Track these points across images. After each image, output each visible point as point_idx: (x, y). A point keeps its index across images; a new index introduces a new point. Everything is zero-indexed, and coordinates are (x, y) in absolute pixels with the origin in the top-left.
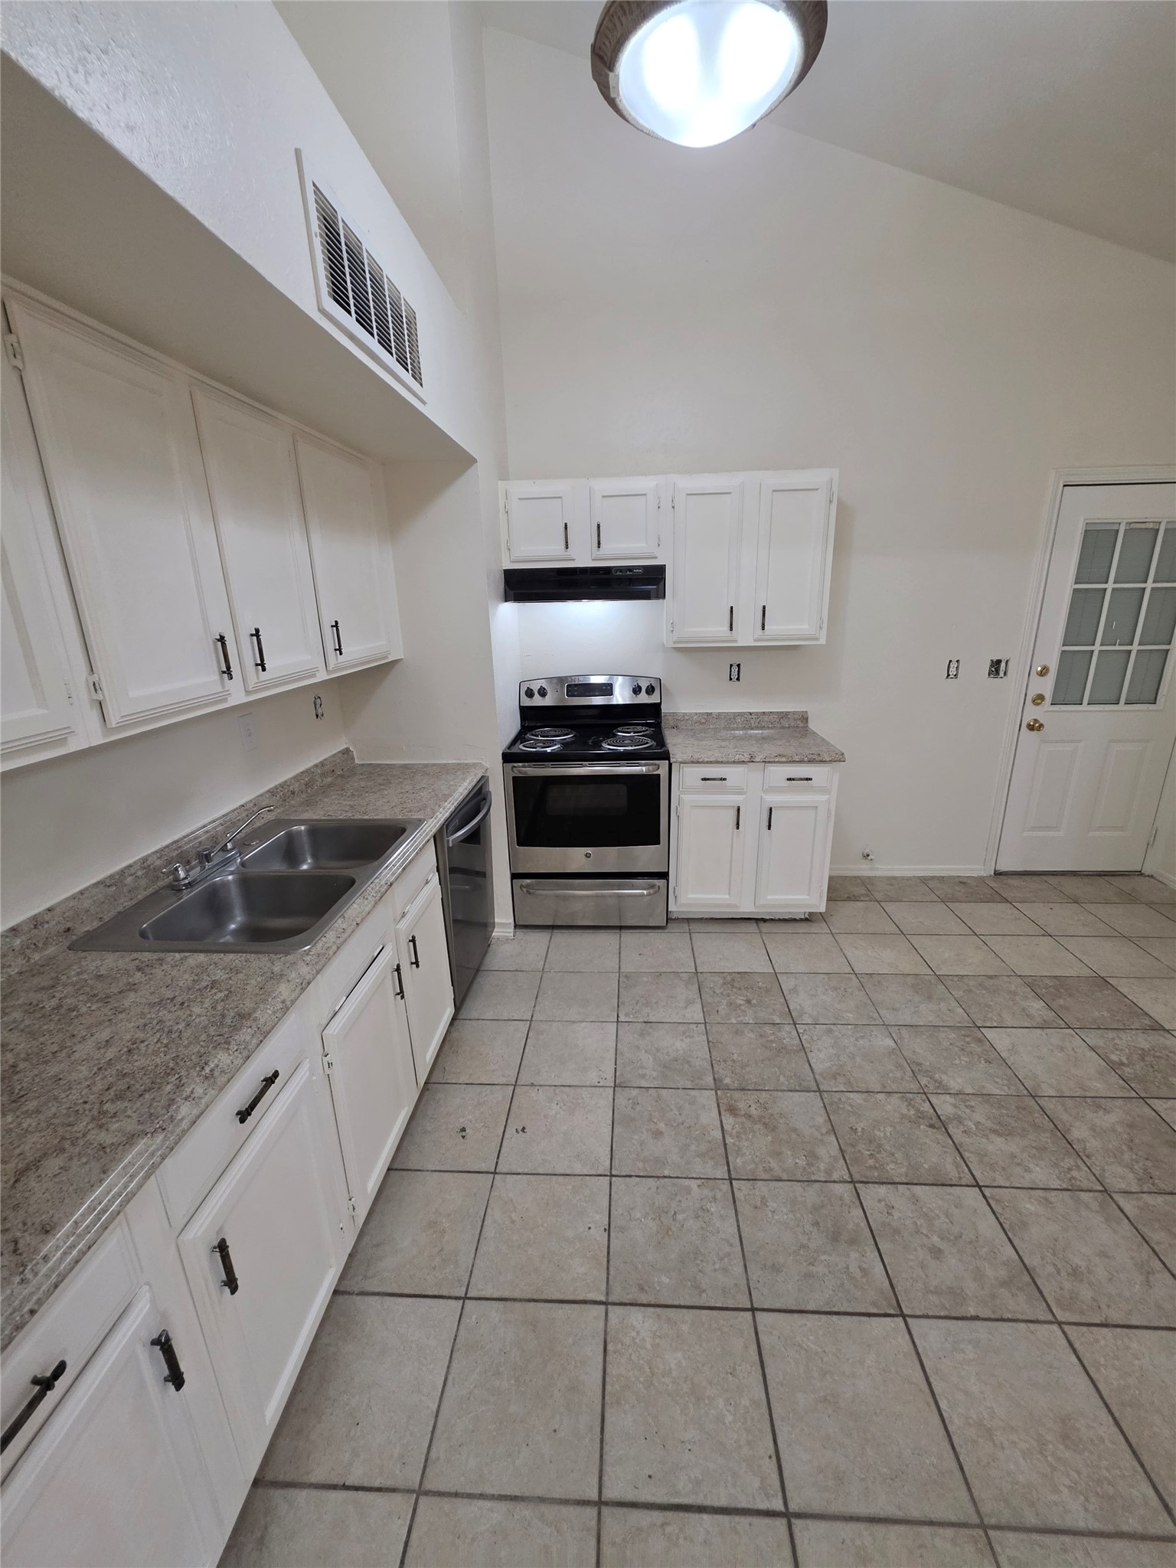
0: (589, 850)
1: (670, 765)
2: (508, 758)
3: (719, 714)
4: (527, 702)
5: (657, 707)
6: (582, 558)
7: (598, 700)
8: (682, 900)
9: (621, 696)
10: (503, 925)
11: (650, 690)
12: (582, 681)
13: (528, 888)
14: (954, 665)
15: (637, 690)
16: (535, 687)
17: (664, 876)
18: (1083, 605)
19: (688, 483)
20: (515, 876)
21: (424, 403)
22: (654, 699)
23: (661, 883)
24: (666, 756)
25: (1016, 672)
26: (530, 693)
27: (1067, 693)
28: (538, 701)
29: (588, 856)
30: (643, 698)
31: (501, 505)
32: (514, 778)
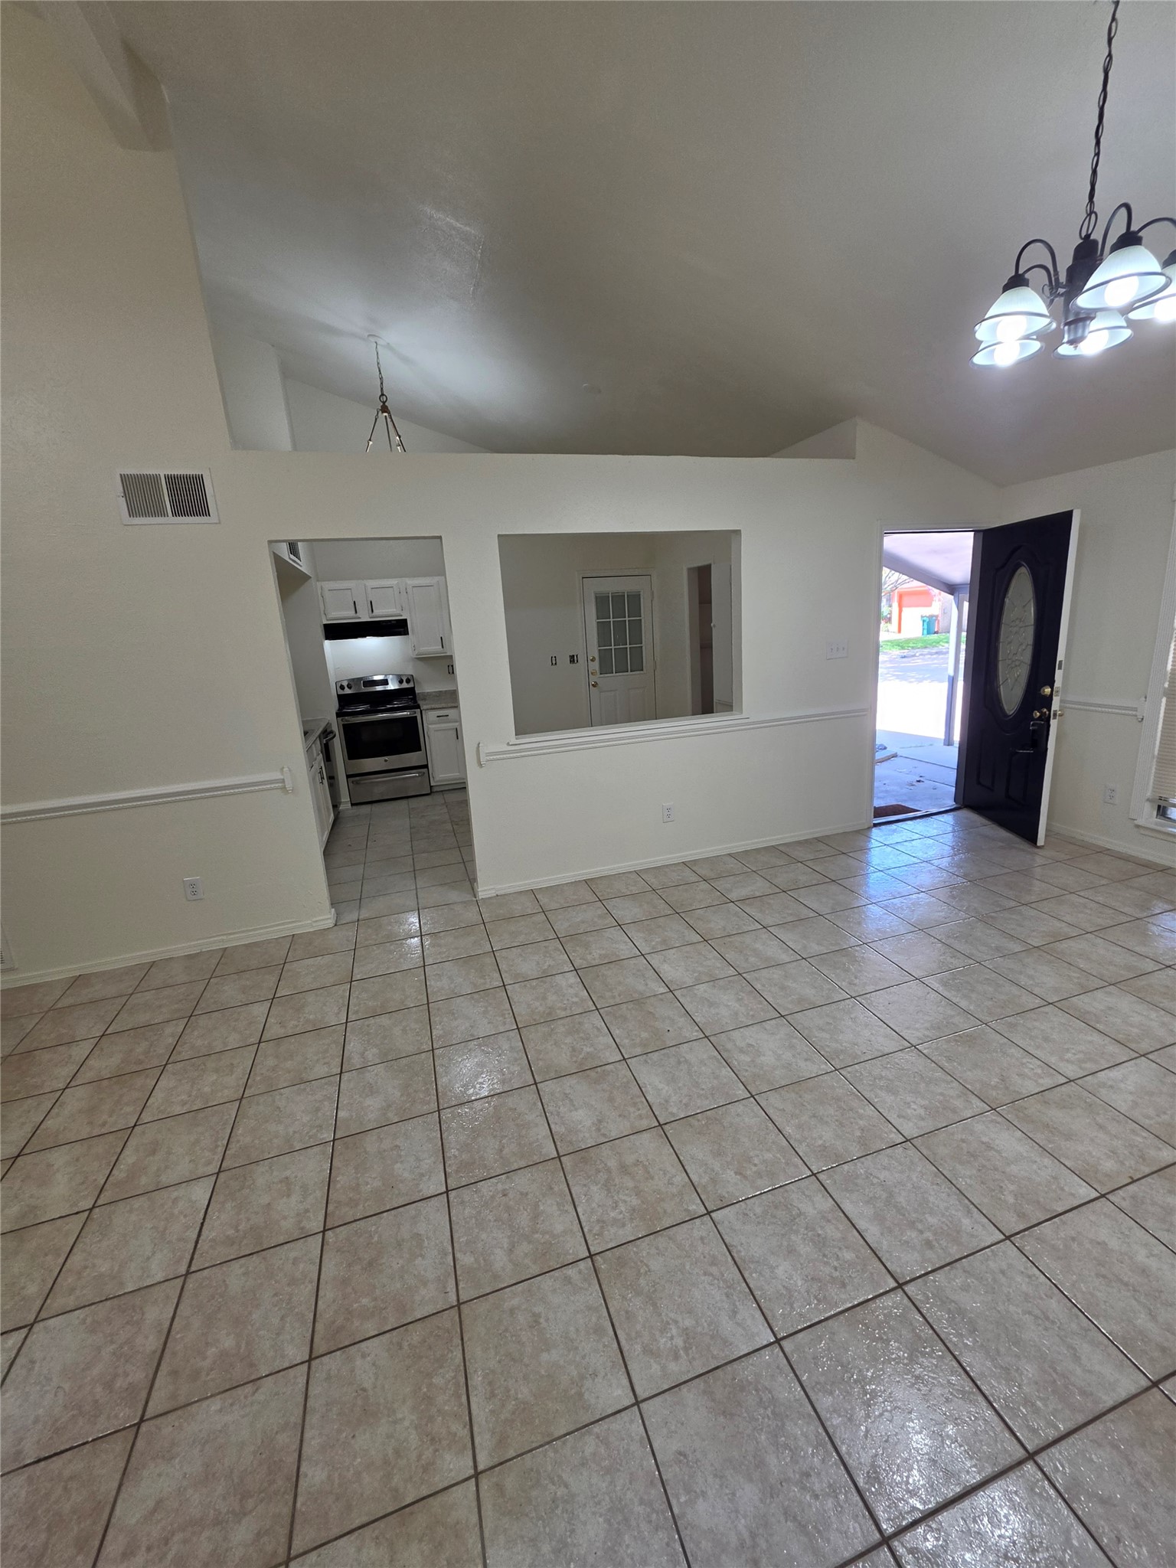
0: (386, 758)
1: (421, 711)
2: (338, 715)
3: (446, 691)
4: (341, 692)
5: (413, 689)
6: (365, 617)
7: (379, 688)
8: (437, 779)
9: (392, 686)
10: (346, 803)
11: (408, 681)
12: (371, 679)
13: (357, 783)
14: (554, 659)
15: (401, 682)
16: (345, 684)
17: (426, 766)
18: (603, 628)
19: (411, 582)
20: (348, 776)
21: (301, 566)
22: (411, 685)
23: (425, 770)
24: (418, 707)
25: (582, 659)
26: (342, 688)
27: (605, 669)
28: (347, 691)
29: (386, 761)
30: (405, 685)
31: (319, 594)
32: (343, 725)
